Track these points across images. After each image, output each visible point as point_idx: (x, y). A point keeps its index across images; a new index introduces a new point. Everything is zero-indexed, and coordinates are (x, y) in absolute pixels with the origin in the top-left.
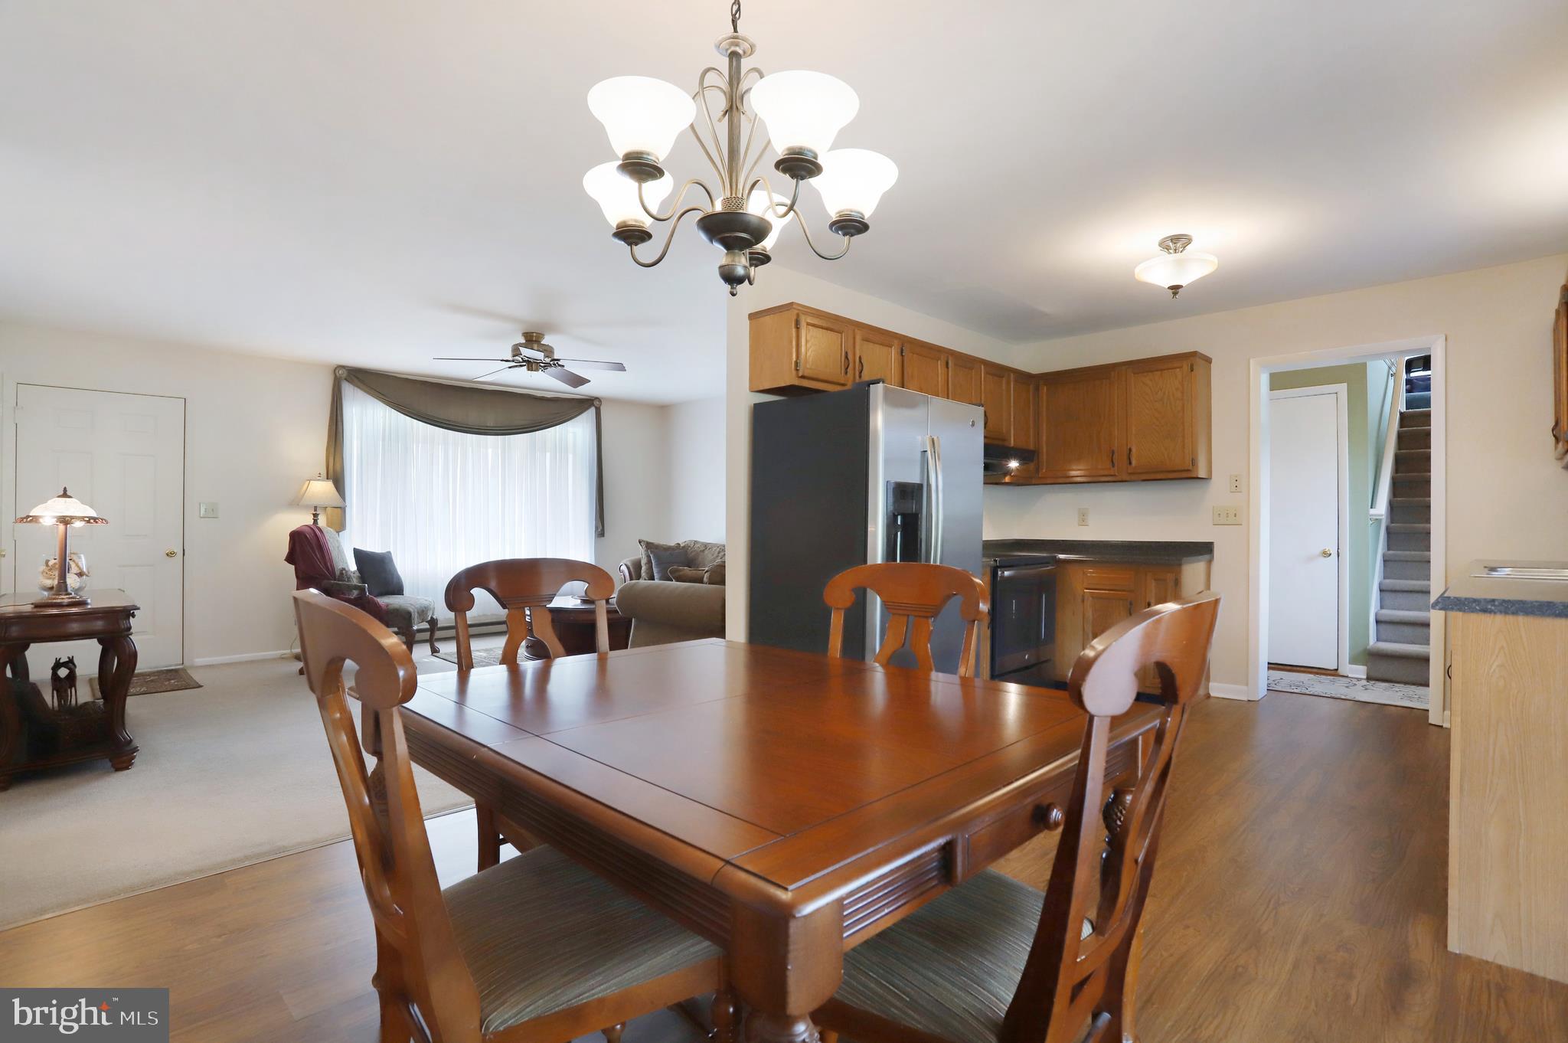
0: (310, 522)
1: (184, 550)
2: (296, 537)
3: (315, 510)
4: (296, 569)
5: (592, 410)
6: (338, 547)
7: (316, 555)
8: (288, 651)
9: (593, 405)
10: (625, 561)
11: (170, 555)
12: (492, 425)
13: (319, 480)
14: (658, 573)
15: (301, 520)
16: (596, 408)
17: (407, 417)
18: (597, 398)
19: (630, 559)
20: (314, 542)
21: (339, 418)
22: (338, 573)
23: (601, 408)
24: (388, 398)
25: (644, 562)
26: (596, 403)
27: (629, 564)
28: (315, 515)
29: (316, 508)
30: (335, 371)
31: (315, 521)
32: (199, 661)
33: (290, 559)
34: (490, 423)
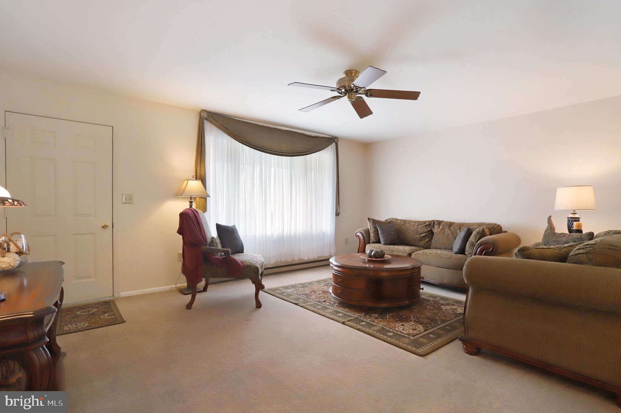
0: (188, 207)
1: (113, 224)
2: (183, 216)
3: (191, 199)
4: (183, 237)
5: (334, 145)
6: (206, 223)
7: (196, 228)
8: (174, 286)
9: (334, 141)
10: (360, 230)
11: (104, 227)
12: (285, 150)
13: (193, 180)
14: (383, 237)
15: (183, 206)
16: (336, 143)
17: (240, 144)
18: (336, 138)
19: (363, 228)
20: (194, 219)
21: (203, 142)
22: (209, 240)
23: (338, 143)
24: (230, 131)
25: (372, 231)
26: (336, 140)
27: (362, 232)
28: (191, 202)
29: (191, 198)
30: (200, 113)
31: (191, 206)
32: (123, 294)
33: (180, 232)
34: (284, 149)
